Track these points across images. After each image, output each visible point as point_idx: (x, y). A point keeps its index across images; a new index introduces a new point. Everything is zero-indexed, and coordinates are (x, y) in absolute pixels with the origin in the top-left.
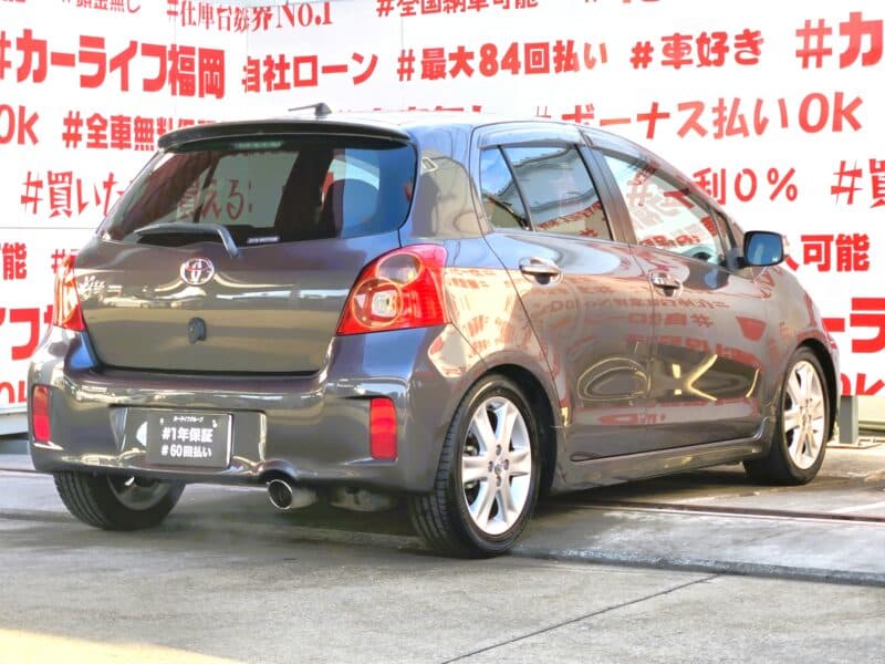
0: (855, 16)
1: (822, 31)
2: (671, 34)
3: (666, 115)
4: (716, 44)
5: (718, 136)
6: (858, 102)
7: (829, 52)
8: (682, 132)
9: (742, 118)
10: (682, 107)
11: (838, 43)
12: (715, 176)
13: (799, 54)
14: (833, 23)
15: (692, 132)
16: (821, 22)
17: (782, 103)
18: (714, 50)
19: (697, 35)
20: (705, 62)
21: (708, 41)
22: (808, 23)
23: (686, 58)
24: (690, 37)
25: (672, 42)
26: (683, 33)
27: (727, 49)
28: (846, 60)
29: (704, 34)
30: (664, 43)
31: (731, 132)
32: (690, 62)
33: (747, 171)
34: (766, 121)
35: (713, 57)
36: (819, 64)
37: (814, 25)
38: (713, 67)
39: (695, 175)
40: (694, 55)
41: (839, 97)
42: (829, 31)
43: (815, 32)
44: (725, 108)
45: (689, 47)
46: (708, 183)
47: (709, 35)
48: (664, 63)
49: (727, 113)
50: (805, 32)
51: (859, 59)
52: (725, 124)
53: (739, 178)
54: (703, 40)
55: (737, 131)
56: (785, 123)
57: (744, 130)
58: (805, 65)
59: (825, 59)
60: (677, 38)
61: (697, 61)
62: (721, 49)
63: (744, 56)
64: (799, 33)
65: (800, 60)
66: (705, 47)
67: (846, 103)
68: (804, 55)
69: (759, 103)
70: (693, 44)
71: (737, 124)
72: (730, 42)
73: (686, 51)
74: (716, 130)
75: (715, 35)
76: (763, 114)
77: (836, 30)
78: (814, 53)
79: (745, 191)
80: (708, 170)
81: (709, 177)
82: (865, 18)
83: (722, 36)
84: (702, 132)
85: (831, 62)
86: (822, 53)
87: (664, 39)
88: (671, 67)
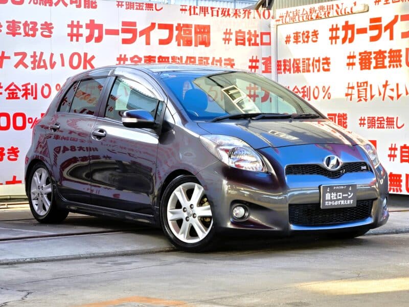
0: (92, 21)
1: (79, 26)
2: (11, 20)
3: (8, 58)
4: (32, 27)
5: (33, 68)
6: (93, 57)
7: (81, 35)
8: (16, 66)
9: (44, 61)
10: (16, 54)
11: (85, 32)
12: (32, 86)
13: (69, 35)
14: (83, 23)
15: (21, 66)
16: (78, 22)
17: (62, 55)
18: (31, 29)
19: (23, 22)
20: (27, 34)
21: (28, 25)
22: (73, 22)
23: (18, 32)
24: (20, 23)
25: (11, 24)
26: (16, 20)
27: (37, 30)
28: (89, 39)
29: (26, 22)
30: (8, 24)
31: (39, 67)
32: (20, 34)
33: (47, 85)
34: (55, 63)
35: (31, 32)
36: (77, 40)
37: (75, 23)
38: (30, 37)
39: (23, 86)
40: (22, 31)
41: (86, 55)
42: (81, 27)
43: (75, 26)
44: (37, 56)
45: (19, 27)
46: (29, 90)
47: (29, 23)
48: (7, 33)
49: (37, 59)
50: (71, 26)
51: (94, 40)
52: (37, 63)
53: (43, 88)
54: (26, 24)
55: (42, 67)
56: (63, 65)
57: (45, 67)
58: (72, 40)
59: (80, 38)
60: (14, 22)
61: (23, 34)
62: (34, 29)
63: (45, 33)
64: (69, 26)
65: (69, 37)
66: (27, 28)
67: (88, 58)
68: (71, 35)
69: (52, 55)
70: (21, 25)
71: (42, 64)
72: (39, 27)
73: (18, 29)
74: (32, 66)
75: (32, 23)
76: (53, 60)
77: (84, 26)
78: (75, 35)
79: (46, 93)
80: (29, 84)
81: (29, 87)
82: (96, 22)
83: (35, 24)
84: (26, 66)
85: (82, 40)
86: (78, 35)
87: (7, 22)
88: (11, 36)
